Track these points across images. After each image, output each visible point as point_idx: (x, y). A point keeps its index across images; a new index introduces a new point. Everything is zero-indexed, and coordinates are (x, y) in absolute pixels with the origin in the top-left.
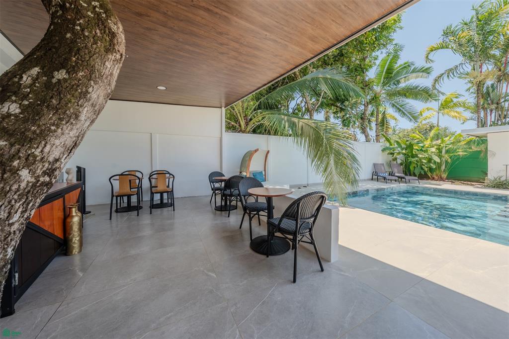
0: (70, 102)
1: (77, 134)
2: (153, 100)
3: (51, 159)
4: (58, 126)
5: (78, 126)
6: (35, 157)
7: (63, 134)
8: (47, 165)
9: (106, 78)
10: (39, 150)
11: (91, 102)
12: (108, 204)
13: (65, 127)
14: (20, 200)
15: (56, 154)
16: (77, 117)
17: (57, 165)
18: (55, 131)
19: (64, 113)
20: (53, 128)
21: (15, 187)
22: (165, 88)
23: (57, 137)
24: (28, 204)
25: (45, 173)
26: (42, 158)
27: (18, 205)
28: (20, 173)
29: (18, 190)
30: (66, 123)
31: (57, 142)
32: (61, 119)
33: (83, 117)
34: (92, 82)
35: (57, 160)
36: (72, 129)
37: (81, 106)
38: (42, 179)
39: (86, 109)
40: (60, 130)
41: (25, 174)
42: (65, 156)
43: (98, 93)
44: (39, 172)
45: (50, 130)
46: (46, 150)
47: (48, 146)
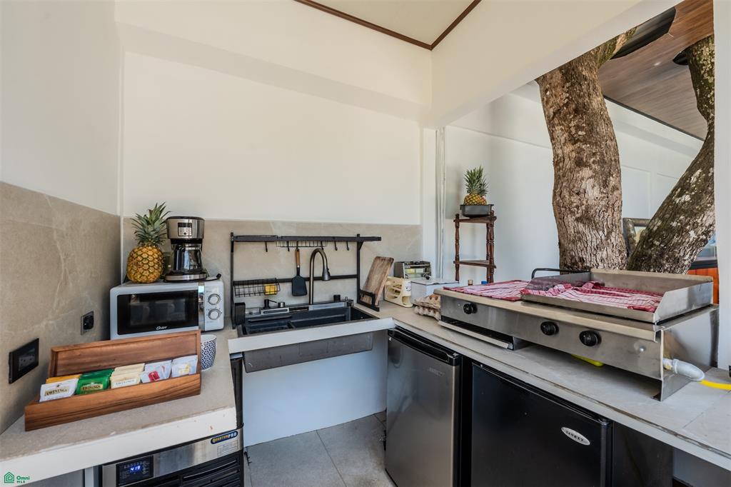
3: (707, 225)
6: (698, 223)
7: (715, 208)
8: (704, 228)
10: (700, 220)
14: (689, 248)
15: (710, 222)
17: (712, 228)
18: (710, 207)
20: (709, 205)
21: (687, 240)
23: (711, 211)
26: (702, 225)
27: (688, 250)
29: (689, 242)
31: (711, 214)
35: (711, 226)
38: (701, 237)
40: (713, 206)
41: (692, 233)
44: (700, 233)
45: (707, 207)
46: (704, 219)
47: (705, 217)
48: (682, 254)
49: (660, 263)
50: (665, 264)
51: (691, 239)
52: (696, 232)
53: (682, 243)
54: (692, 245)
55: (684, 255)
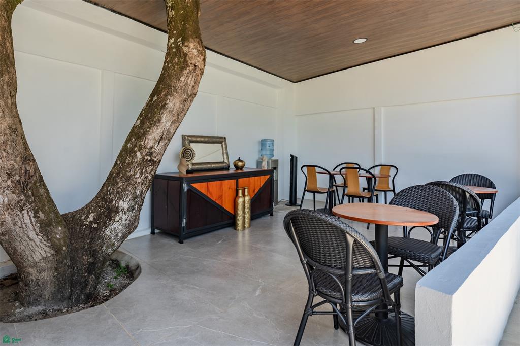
0: (156, 113)
1: (162, 131)
2: (372, 58)
3: (149, 147)
4: (150, 128)
5: (161, 127)
6: (142, 145)
7: (153, 132)
8: (147, 150)
9: (181, 89)
10: (143, 142)
11: (168, 110)
12: (322, 202)
13: (153, 128)
14: (138, 167)
15: (151, 144)
16: (159, 121)
17: (153, 150)
18: (149, 131)
19: (153, 121)
20: (148, 130)
21: (135, 160)
22: (365, 40)
23: (151, 134)
24: (142, 170)
25: (147, 155)
26: (145, 146)
27: (137, 169)
28: (137, 153)
29: (137, 162)
30: (154, 125)
31: (150, 137)
32: (151, 124)
33: (163, 120)
34: (169, 96)
35: (152, 148)
36: (157, 129)
37: (162, 114)
38: (146, 158)
39: (165, 115)
40: (151, 131)
41: (138, 154)
42: (156, 145)
43: (174, 102)
44: (144, 154)
45: (147, 132)
46: (146, 142)
47: (147, 140)
48: (132, 173)
49: (116, 181)
50: (119, 182)
51: (138, 160)
52: (141, 154)
53: (132, 163)
54: (139, 165)
55: (135, 174)
